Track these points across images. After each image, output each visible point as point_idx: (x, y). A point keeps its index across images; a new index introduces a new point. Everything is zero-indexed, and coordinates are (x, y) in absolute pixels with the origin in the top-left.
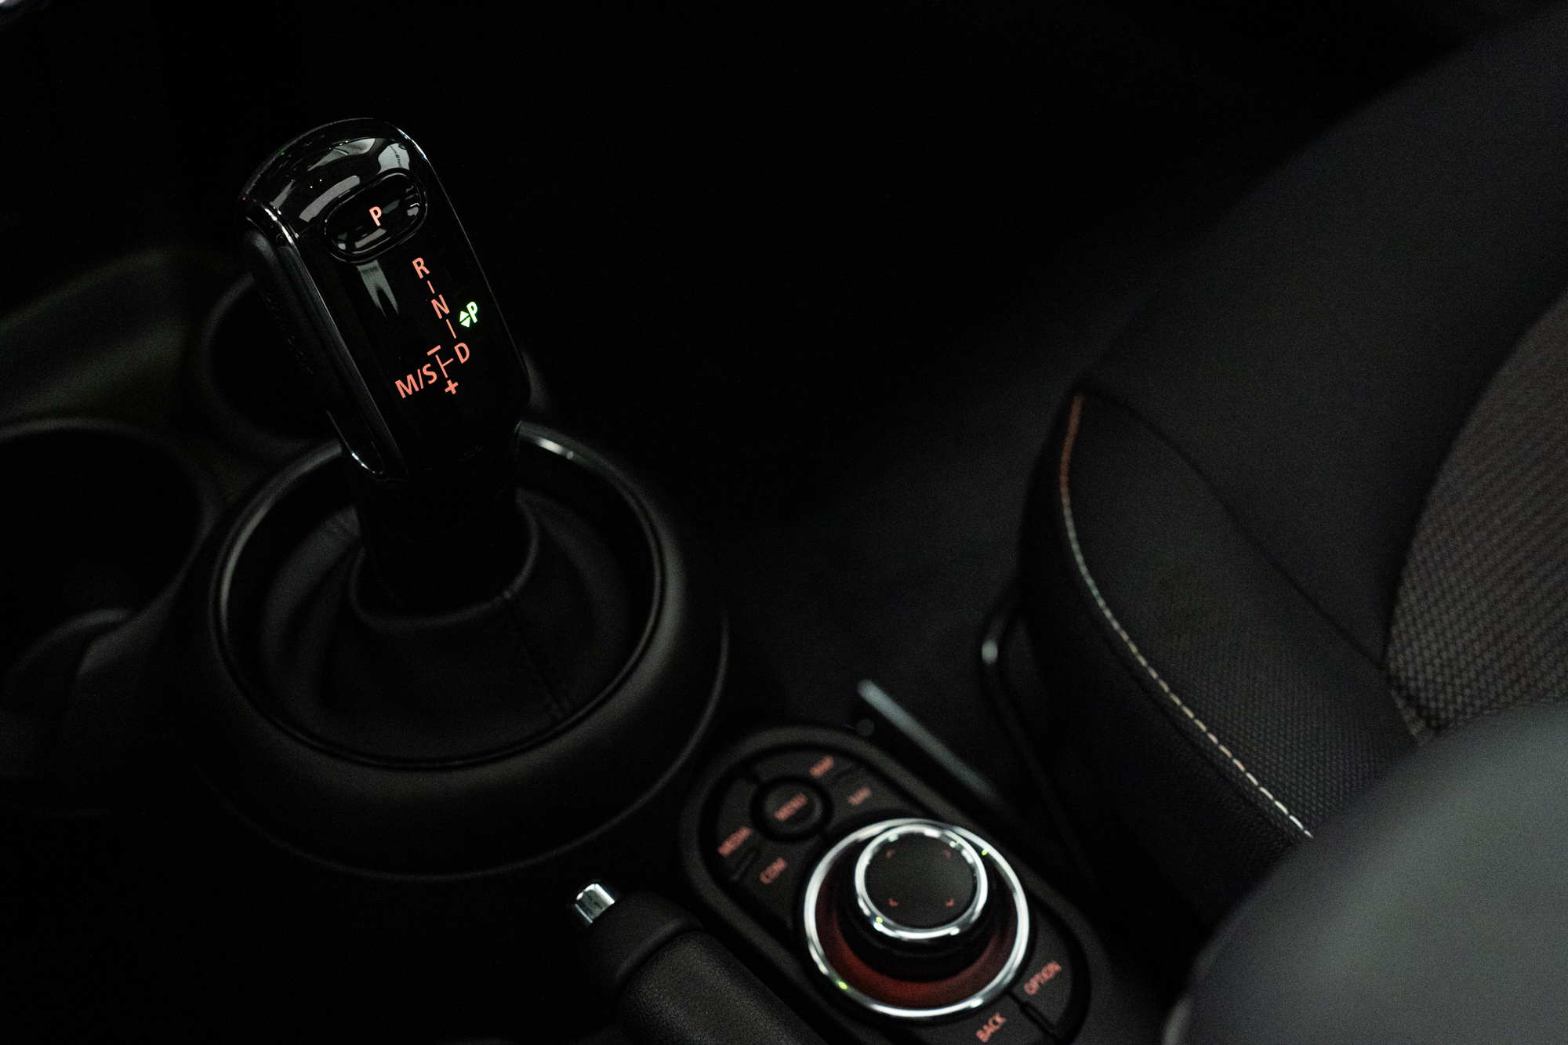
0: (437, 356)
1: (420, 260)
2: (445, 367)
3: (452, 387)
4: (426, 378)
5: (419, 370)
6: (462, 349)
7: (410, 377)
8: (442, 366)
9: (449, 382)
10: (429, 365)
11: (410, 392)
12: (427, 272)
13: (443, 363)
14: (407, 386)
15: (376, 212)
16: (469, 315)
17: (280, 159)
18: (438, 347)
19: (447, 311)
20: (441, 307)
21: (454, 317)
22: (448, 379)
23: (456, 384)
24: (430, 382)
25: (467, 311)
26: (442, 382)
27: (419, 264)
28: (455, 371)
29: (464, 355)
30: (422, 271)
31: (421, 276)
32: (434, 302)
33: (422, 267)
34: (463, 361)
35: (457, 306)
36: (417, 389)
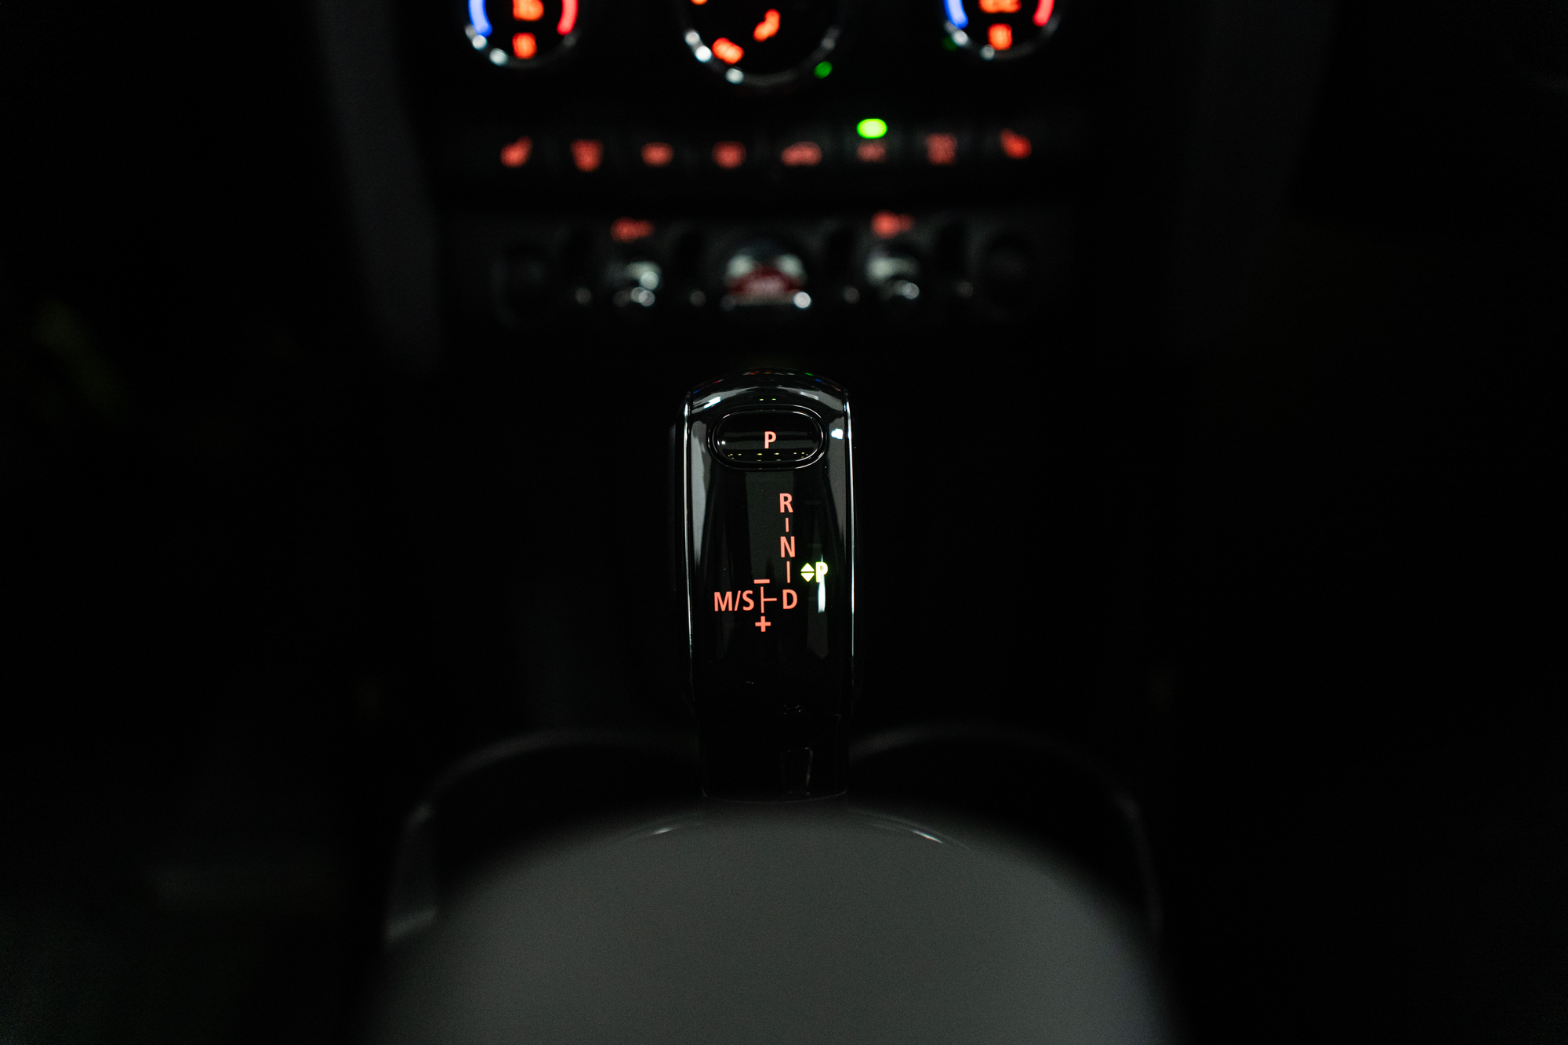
0: (762, 588)
1: (789, 496)
2: (765, 602)
3: (763, 624)
4: (743, 603)
5: (739, 592)
6: (790, 596)
7: (729, 594)
8: (763, 600)
9: (763, 618)
10: (751, 592)
11: (723, 608)
12: (790, 510)
13: (765, 597)
14: (723, 602)
15: (770, 437)
16: (815, 572)
18: (767, 581)
19: (792, 554)
20: (787, 547)
21: (797, 564)
22: (763, 615)
23: (769, 624)
24: (745, 608)
25: (814, 567)
26: (756, 615)
27: (786, 499)
28: (773, 611)
29: (790, 602)
30: (786, 506)
31: (782, 510)
32: (783, 540)
33: (788, 503)
34: (785, 606)
35: (806, 556)
36: (730, 609)
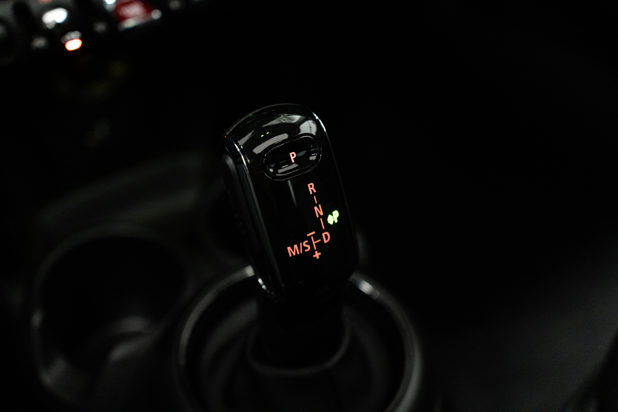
0: (312, 238)
1: (312, 184)
2: (316, 244)
3: (317, 255)
4: (304, 248)
5: (301, 243)
6: (326, 236)
7: (296, 246)
8: (314, 243)
9: (316, 252)
10: (307, 241)
11: (294, 254)
12: (315, 191)
13: (315, 241)
14: (293, 251)
15: (293, 155)
16: (333, 218)
17: (249, 118)
18: (314, 233)
19: (322, 214)
20: (318, 211)
21: (325, 218)
22: (316, 250)
23: (320, 254)
24: (306, 251)
25: (332, 215)
26: (312, 251)
27: (311, 186)
28: (321, 247)
29: (327, 238)
30: (312, 190)
31: (311, 193)
32: (316, 208)
33: (313, 188)
34: (325, 241)
35: (328, 212)
36: (298, 253)
